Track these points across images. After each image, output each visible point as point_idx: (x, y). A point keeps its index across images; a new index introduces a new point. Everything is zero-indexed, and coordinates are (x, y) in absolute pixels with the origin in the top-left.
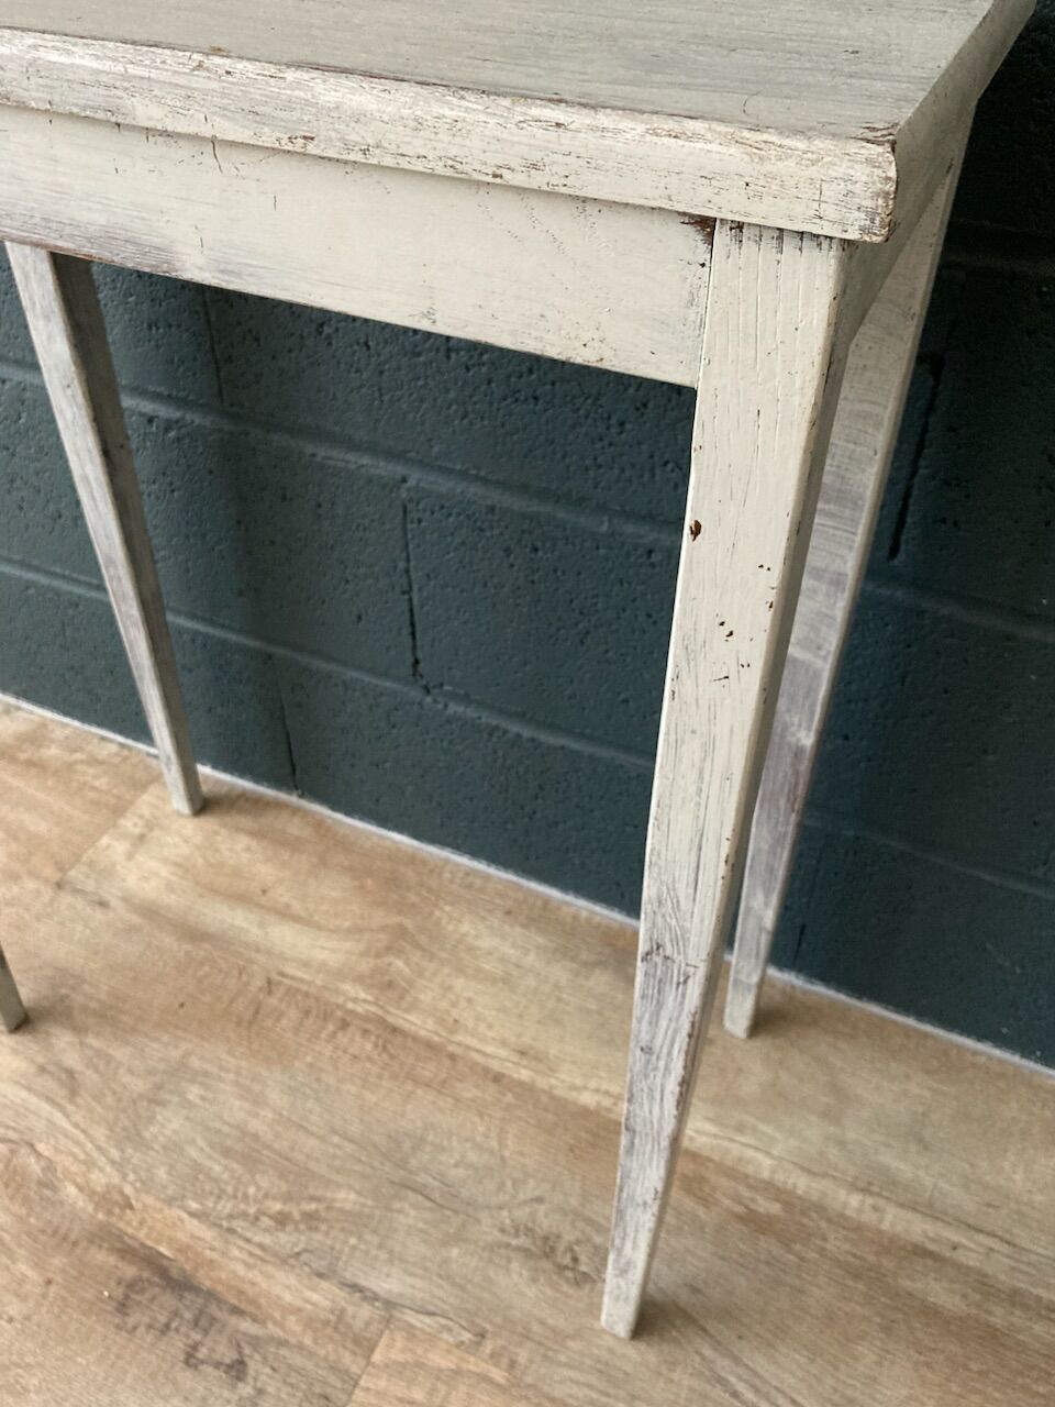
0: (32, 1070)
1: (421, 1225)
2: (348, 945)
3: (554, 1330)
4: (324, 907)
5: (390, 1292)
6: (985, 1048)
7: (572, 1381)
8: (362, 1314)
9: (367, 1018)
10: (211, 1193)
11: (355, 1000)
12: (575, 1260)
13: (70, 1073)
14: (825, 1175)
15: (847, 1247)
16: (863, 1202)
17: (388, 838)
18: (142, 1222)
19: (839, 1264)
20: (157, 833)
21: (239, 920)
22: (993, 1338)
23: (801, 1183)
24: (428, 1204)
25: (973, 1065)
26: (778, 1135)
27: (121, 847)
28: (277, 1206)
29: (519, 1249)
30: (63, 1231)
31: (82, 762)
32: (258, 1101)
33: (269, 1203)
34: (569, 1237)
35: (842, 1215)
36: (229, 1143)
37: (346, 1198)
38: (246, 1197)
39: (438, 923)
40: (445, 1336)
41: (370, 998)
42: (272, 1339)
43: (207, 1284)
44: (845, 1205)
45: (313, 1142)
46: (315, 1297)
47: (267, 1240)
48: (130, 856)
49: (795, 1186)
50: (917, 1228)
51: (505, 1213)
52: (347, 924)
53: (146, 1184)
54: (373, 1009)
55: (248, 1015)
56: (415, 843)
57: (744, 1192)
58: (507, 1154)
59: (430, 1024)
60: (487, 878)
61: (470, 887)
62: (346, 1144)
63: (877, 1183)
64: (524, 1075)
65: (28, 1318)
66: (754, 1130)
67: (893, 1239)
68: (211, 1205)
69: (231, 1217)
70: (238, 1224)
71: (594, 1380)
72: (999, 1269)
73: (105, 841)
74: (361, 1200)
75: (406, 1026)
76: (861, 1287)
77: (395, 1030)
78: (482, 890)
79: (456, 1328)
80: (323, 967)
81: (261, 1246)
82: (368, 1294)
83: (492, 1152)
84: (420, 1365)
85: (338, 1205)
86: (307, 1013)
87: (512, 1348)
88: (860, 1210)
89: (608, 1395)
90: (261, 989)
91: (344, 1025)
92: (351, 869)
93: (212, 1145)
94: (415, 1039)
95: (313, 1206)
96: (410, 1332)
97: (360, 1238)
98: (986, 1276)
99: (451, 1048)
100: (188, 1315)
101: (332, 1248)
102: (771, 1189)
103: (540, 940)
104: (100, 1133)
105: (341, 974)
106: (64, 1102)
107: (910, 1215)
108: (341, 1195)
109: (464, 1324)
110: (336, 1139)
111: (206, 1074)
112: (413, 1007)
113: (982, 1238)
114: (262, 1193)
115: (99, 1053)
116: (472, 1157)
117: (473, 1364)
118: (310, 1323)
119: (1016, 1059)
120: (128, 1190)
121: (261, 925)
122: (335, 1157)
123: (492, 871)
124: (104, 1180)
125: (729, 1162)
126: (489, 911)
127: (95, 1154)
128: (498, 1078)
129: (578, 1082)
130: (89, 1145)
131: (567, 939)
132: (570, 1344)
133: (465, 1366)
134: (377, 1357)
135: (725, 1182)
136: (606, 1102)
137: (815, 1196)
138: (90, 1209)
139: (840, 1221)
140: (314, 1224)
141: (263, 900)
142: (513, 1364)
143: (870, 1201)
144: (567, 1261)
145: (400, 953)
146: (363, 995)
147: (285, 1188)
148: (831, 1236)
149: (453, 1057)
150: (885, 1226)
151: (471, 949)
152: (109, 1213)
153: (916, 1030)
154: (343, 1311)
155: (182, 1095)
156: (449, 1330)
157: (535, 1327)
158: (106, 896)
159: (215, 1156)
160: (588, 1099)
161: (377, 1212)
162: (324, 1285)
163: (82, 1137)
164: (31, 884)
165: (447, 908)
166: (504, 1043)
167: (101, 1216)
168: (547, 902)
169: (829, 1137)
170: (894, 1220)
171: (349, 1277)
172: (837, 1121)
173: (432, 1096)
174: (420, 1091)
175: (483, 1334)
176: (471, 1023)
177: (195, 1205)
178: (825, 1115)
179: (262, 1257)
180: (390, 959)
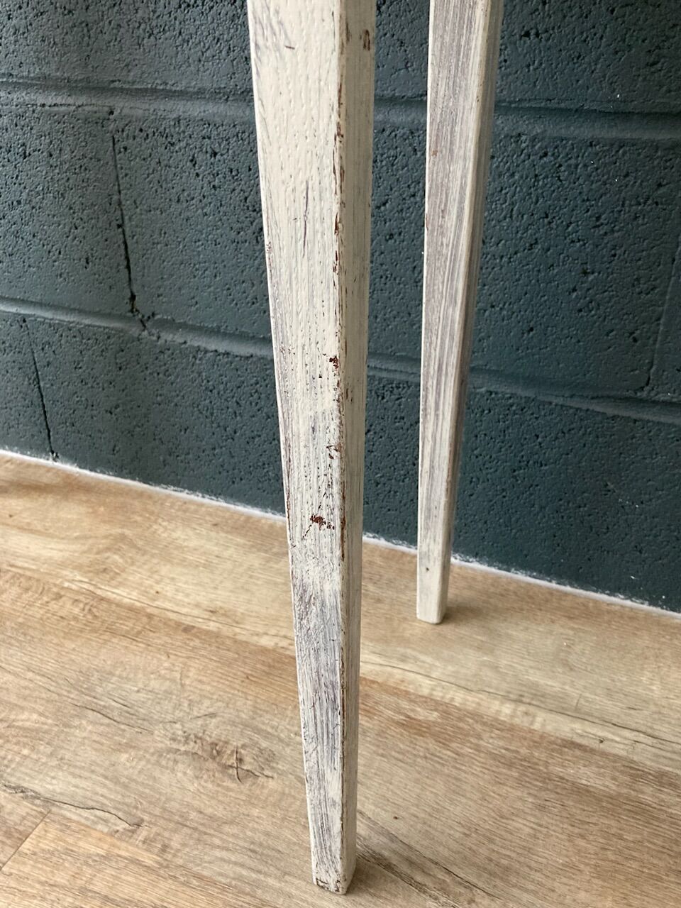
1: (95, 737)
2: (75, 547)
3: (212, 818)
4: (60, 525)
5: (53, 791)
6: (618, 601)
7: (222, 859)
9: (79, 592)
11: (72, 581)
12: (240, 760)
14: (481, 691)
15: (501, 743)
16: (515, 710)
19: (494, 757)
23: (459, 698)
24: (107, 721)
25: (608, 612)
26: (437, 664)
29: (186, 753)
34: (236, 743)
35: (496, 720)
37: (28, 718)
39: (155, 532)
40: (100, 826)
41: (86, 580)
44: (498, 712)
49: (453, 699)
50: (567, 728)
51: (178, 726)
52: (77, 534)
54: (86, 586)
57: (406, 705)
58: (187, 682)
59: (135, 594)
60: (200, 504)
61: (186, 510)
62: (39, 678)
63: (528, 696)
64: (212, 626)
66: (416, 659)
67: (544, 736)
72: (645, 756)
74: (42, 719)
75: (113, 597)
76: (514, 773)
77: (101, 599)
78: (196, 512)
79: (113, 819)
82: (31, 794)
83: (173, 681)
84: (69, 852)
86: (28, 589)
87: (166, 834)
88: (512, 717)
89: (259, 872)
91: (58, 597)
92: (88, 501)
94: (118, 605)
96: (65, 825)
97: (33, 749)
98: (632, 761)
99: (149, 610)
102: (428, 701)
103: (240, 540)
105: (63, 565)
107: (560, 718)
108: (25, 716)
109: (120, 814)
110: (30, 675)
112: (121, 584)
113: (627, 733)
116: (154, 684)
119: (646, 607)
122: (26, 688)
123: (206, 500)
125: (391, 683)
126: (199, 524)
128: (187, 629)
129: (262, 630)
131: (262, 540)
132: (226, 828)
133: (115, 852)
134: (27, 846)
135: (388, 698)
136: (284, 643)
137: (471, 706)
139: (495, 724)
141: (9, 521)
142: (165, 850)
143: (522, 708)
144: (233, 761)
145: (117, 551)
146: (78, 578)
148: (486, 735)
150: (536, 726)
151: (179, 548)
153: (558, 591)
156: (106, 821)
157: (193, 815)
160: (266, 642)
161: (56, 729)
165: (164, 523)
166: (197, 606)
168: (249, 518)
169: (483, 664)
170: (544, 722)
171: (14, 781)
172: (492, 652)
173: (126, 643)
174: (116, 640)
175: (139, 823)
176: (171, 593)
178: (480, 648)
180: (108, 555)
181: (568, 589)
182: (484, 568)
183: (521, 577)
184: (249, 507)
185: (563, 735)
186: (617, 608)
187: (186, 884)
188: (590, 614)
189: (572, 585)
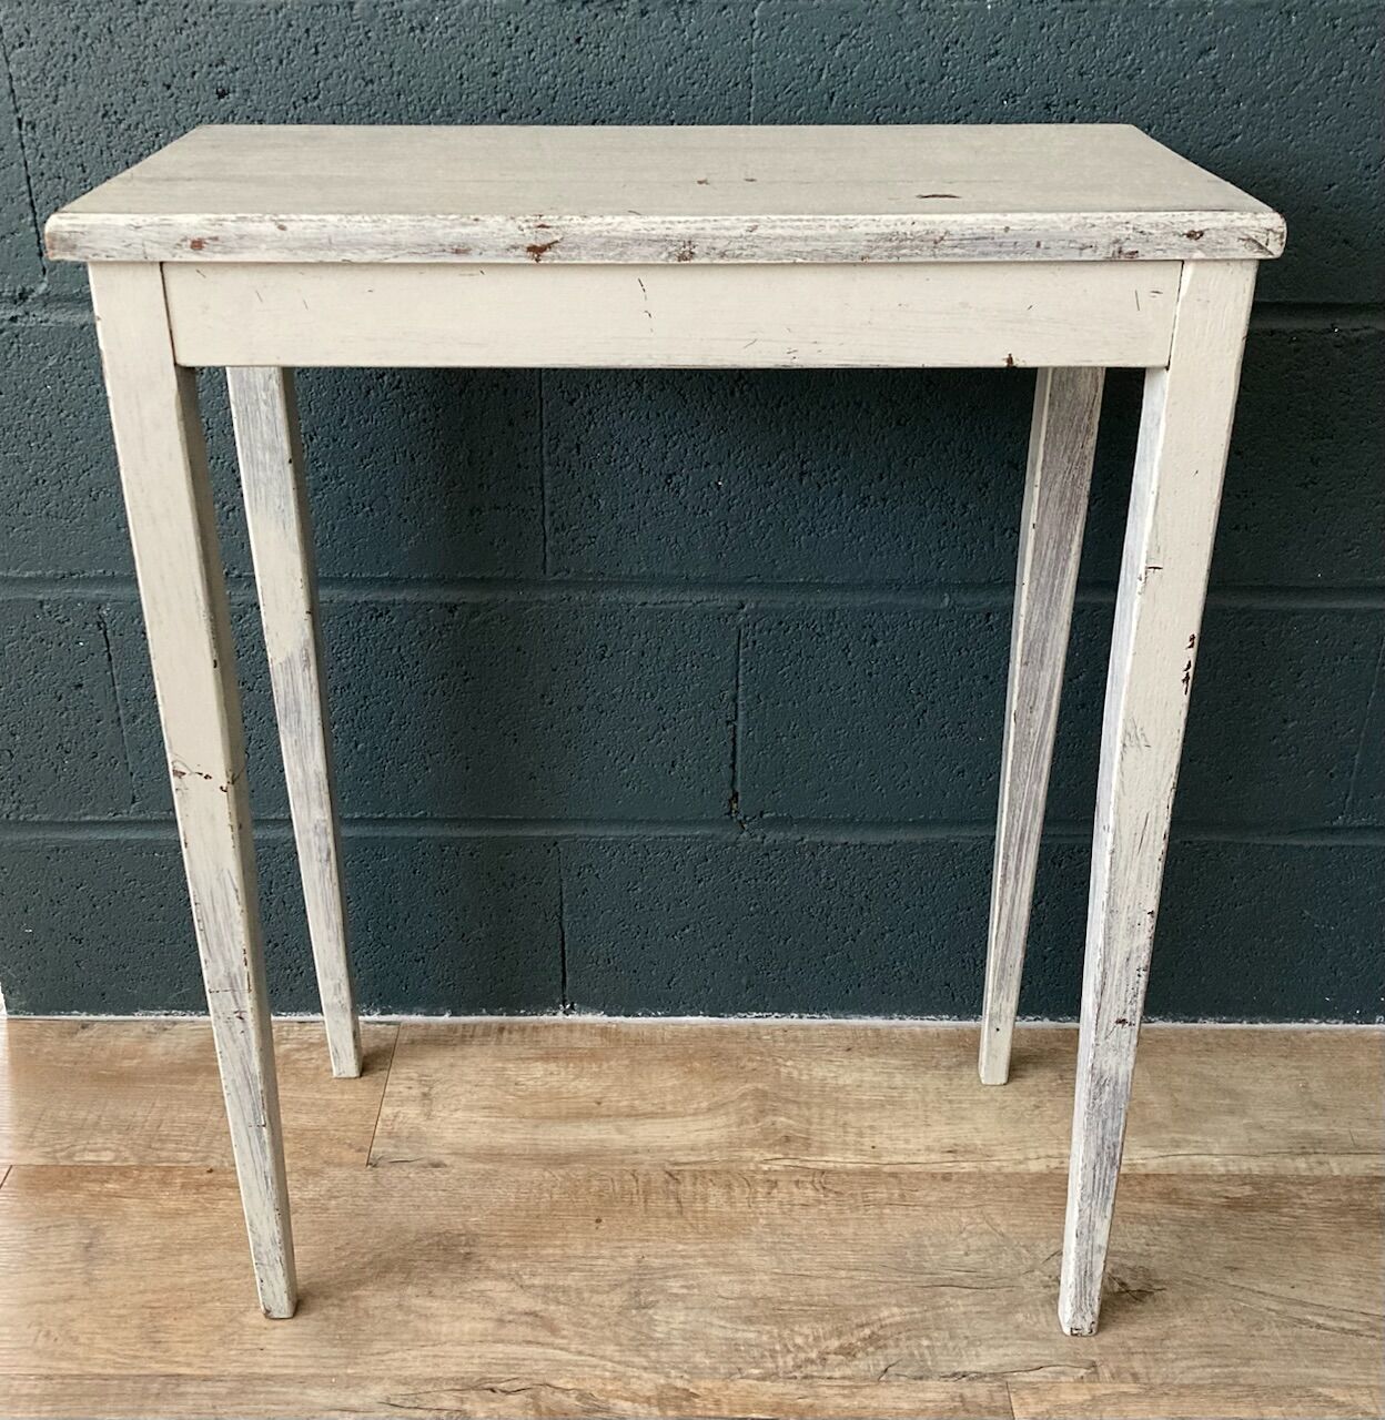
0: (490, 1325)
1: (975, 1309)
2: (721, 1121)
4: (670, 1097)
5: (990, 1366)
6: (1313, 1025)
7: (1190, 1368)
8: (981, 1391)
9: (789, 1171)
10: (763, 1356)
11: (766, 1161)
13: (534, 1314)
14: (1267, 1154)
15: (1320, 1196)
16: (1308, 1162)
17: (683, 1025)
18: (717, 1402)
19: (1323, 1210)
20: (438, 1088)
21: (589, 1134)
23: (1251, 1166)
24: (970, 1291)
25: (1314, 1041)
26: (1209, 1139)
27: (412, 1112)
28: (834, 1343)
31: (298, 1050)
32: (744, 1271)
33: (823, 1345)
35: (1300, 1176)
36: (745, 1313)
37: (891, 1313)
38: (799, 1348)
39: (791, 1078)
40: (1063, 1379)
41: (779, 1155)
44: (1296, 1169)
45: (823, 1283)
46: (930, 1396)
47: (848, 1372)
48: (429, 1116)
49: (1249, 1169)
51: (1037, 1273)
52: (704, 1105)
53: (695, 1372)
54: (787, 1162)
55: (672, 1206)
56: (713, 1020)
57: (1215, 1187)
58: (1003, 1229)
59: (851, 1157)
60: (807, 1028)
61: (795, 1040)
62: (854, 1273)
63: (1308, 1146)
64: (967, 1167)
66: (1188, 1142)
67: (1349, 1179)
68: (772, 1365)
69: (798, 1367)
70: (811, 1369)
71: (1206, 1361)
73: (387, 1111)
74: (906, 1310)
75: (831, 1165)
76: (1350, 1218)
77: (823, 1172)
79: (1068, 1370)
80: (710, 1146)
81: (843, 1378)
82: (973, 1375)
83: (987, 1232)
84: (1060, 1407)
85: (888, 1321)
86: (729, 1186)
87: (1124, 1365)
88: (1310, 1169)
89: (1227, 1366)
90: (667, 1182)
91: (775, 1184)
92: (667, 1059)
93: (731, 1320)
94: (847, 1173)
95: (867, 1331)
96: (1033, 1388)
97: (929, 1337)
99: (887, 1169)
101: (912, 1355)
102: (1229, 1178)
103: (895, 1062)
104: (610, 1349)
105: (733, 1146)
106: (550, 1340)
108: (885, 1313)
109: (1072, 1364)
110: (843, 1274)
111: (674, 1267)
112: (823, 1149)
114: (811, 1339)
115: (546, 1288)
116: (974, 1242)
117: (1102, 1389)
119: (1341, 1026)
120: (679, 1384)
121: (620, 1131)
122: (853, 1287)
123: (806, 1021)
124: (650, 1385)
125: (1185, 1171)
126: (829, 1053)
127: (620, 1368)
128: (946, 1177)
129: (1019, 1157)
130: (609, 1365)
131: (919, 1053)
132: (1168, 1343)
133: (1097, 1393)
137: (1270, 1171)
138: (656, 1412)
139: (1302, 1181)
140: (881, 1343)
141: (604, 1111)
142: (1135, 1377)
143: (1313, 1159)
145: (775, 1111)
146: (769, 1156)
147: (828, 1327)
148: (1303, 1193)
149: (893, 1175)
150: (1336, 1173)
151: (839, 1089)
152: (679, 1408)
153: (1255, 1031)
154: (961, 1396)
155: (663, 1291)
156: (1063, 1373)
157: (1131, 1343)
158: (436, 1158)
159: (740, 1327)
160: (1035, 1167)
161: (929, 1314)
162: (930, 1383)
163: (594, 1361)
164: (340, 1174)
165: (789, 1063)
166: (929, 1149)
168: (876, 1031)
169: (1248, 1127)
170: (1337, 1166)
171: (945, 1370)
172: (1244, 1114)
173: (900, 1211)
174: (887, 1211)
175: (1093, 1365)
176: (888, 1144)
177: (756, 1371)
178: (1232, 1112)
179: (854, 1385)
180: (769, 1119)
181: (1261, 1026)
182: (1169, 1024)
183: (1209, 1025)
184: (868, 1017)
185: (1360, 1173)
186: (1317, 1034)
187: (1180, 1395)
188: (1297, 1047)
189: (1264, 1022)
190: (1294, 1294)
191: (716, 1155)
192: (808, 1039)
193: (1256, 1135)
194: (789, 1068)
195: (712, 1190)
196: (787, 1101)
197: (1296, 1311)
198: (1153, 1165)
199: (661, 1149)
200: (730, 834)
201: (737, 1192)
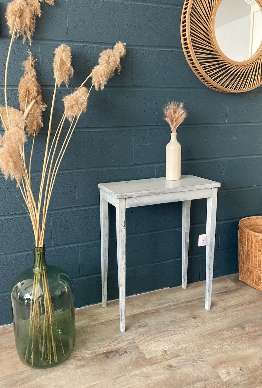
2: (85, 320)
3: (148, 330)
5: (131, 338)
6: (157, 290)
8: (131, 341)
9: (97, 324)
10: (103, 345)
18: (99, 352)
22: (180, 307)
23: (154, 308)
25: (157, 292)
26: (148, 306)
28: (111, 341)
30: (91, 358)
37: (117, 336)
38: (107, 343)
42: (126, 348)
43: (113, 350)
45: (107, 335)
46: (125, 343)
50: (167, 305)
52: (82, 319)
53: (95, 349)
55: (83, 332)
56: (79, 308)
57: (151, 312)
58: (127, 323)
59: (105, 320)
60: (92, 306)
61: (92, 308)
62: (111, 333)
63: (160, 304)
65: (99, 366)
66: (146, 307)
67: (166, 307)
69: (108, 345)
70: (109, 345)
71: (156, 330)
76: (167, 311)
77: (102, 323)
79: (140, 336)
80: (85, 323)
82: (129, 340)
84: (141, 340)
89: (158, 330)
90: (81, 329)
91: (96, 326)
94: (105, 322)
95: (115, 339)
98: (175, 304)
100: (115, 353)
101: (121, 339)
102: (152, 310)
104: (83, 350)
105: (89, 323)
106: (74, 351)
107: (165, 304)
111: (87, 339)
112: (101, 320)
113: (172, 302)
114: (108, 341)
117: (145, 337)
118: (127, 345)
120: (93, 351)
123: (92, 305)
124: (90, 352)
132: (151, 330)
134: (136, 342)
135: (149, 312)
136: (131, 314)
137: (156, 308)
138: (92, 355)
139: (160, 308)
140: (117, 340)
142: (148, 334)
143: (161, 306)
145: (92, 317)
146: (94, 323)
147: (110, 340)
148: (161, 310)
149: (111, 320)
151: (100, 312)
152: (94, 354)
154: (129, 343)
155: (87, 342)
157: (146, 331)
162: (125, 342)
166: (114, 316)
167: (94, 355)
170: (164, 306)
173: (114, 324)
174: (112, 325)
175: (143, 335)
176: (109, 317)
177: (103, 347)
178: (150, 303)
179: (115, 345)
180: (92, 318)
181: (150, 292)
183: (144, 293)
188: (155, 294)
190: (163, 321)
191: (87, 324)
192: (93, 307)
193: (154, 305)
194: (92, 312)
195: (88, 329)
196: (94, 316)
197: (164, 322)
198: (142, 311)
199: (79, 326)
200: (79, 279)
201: (91, 328)
